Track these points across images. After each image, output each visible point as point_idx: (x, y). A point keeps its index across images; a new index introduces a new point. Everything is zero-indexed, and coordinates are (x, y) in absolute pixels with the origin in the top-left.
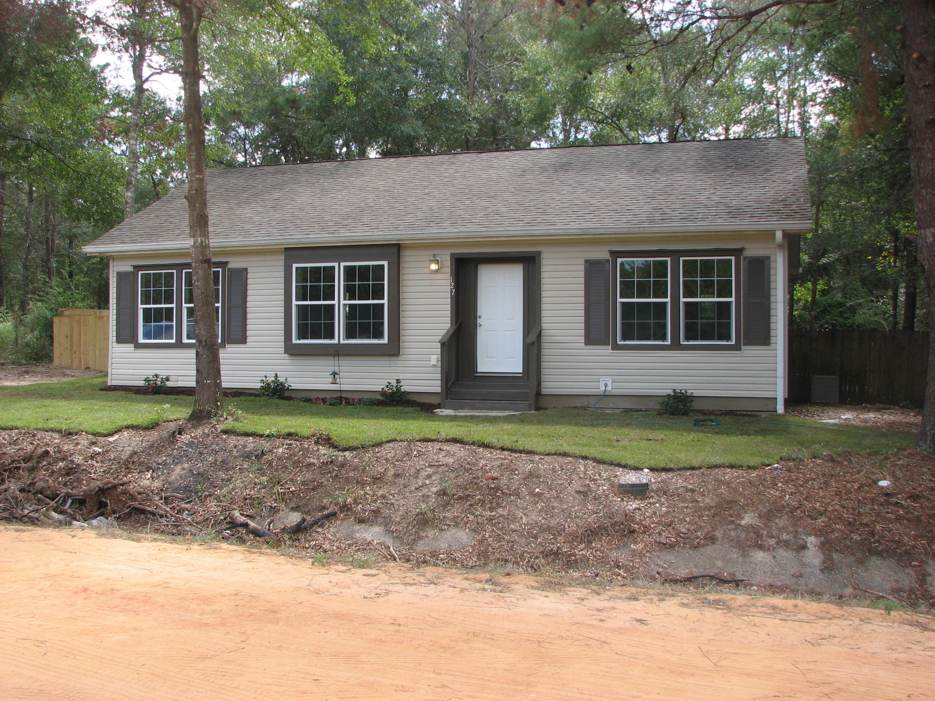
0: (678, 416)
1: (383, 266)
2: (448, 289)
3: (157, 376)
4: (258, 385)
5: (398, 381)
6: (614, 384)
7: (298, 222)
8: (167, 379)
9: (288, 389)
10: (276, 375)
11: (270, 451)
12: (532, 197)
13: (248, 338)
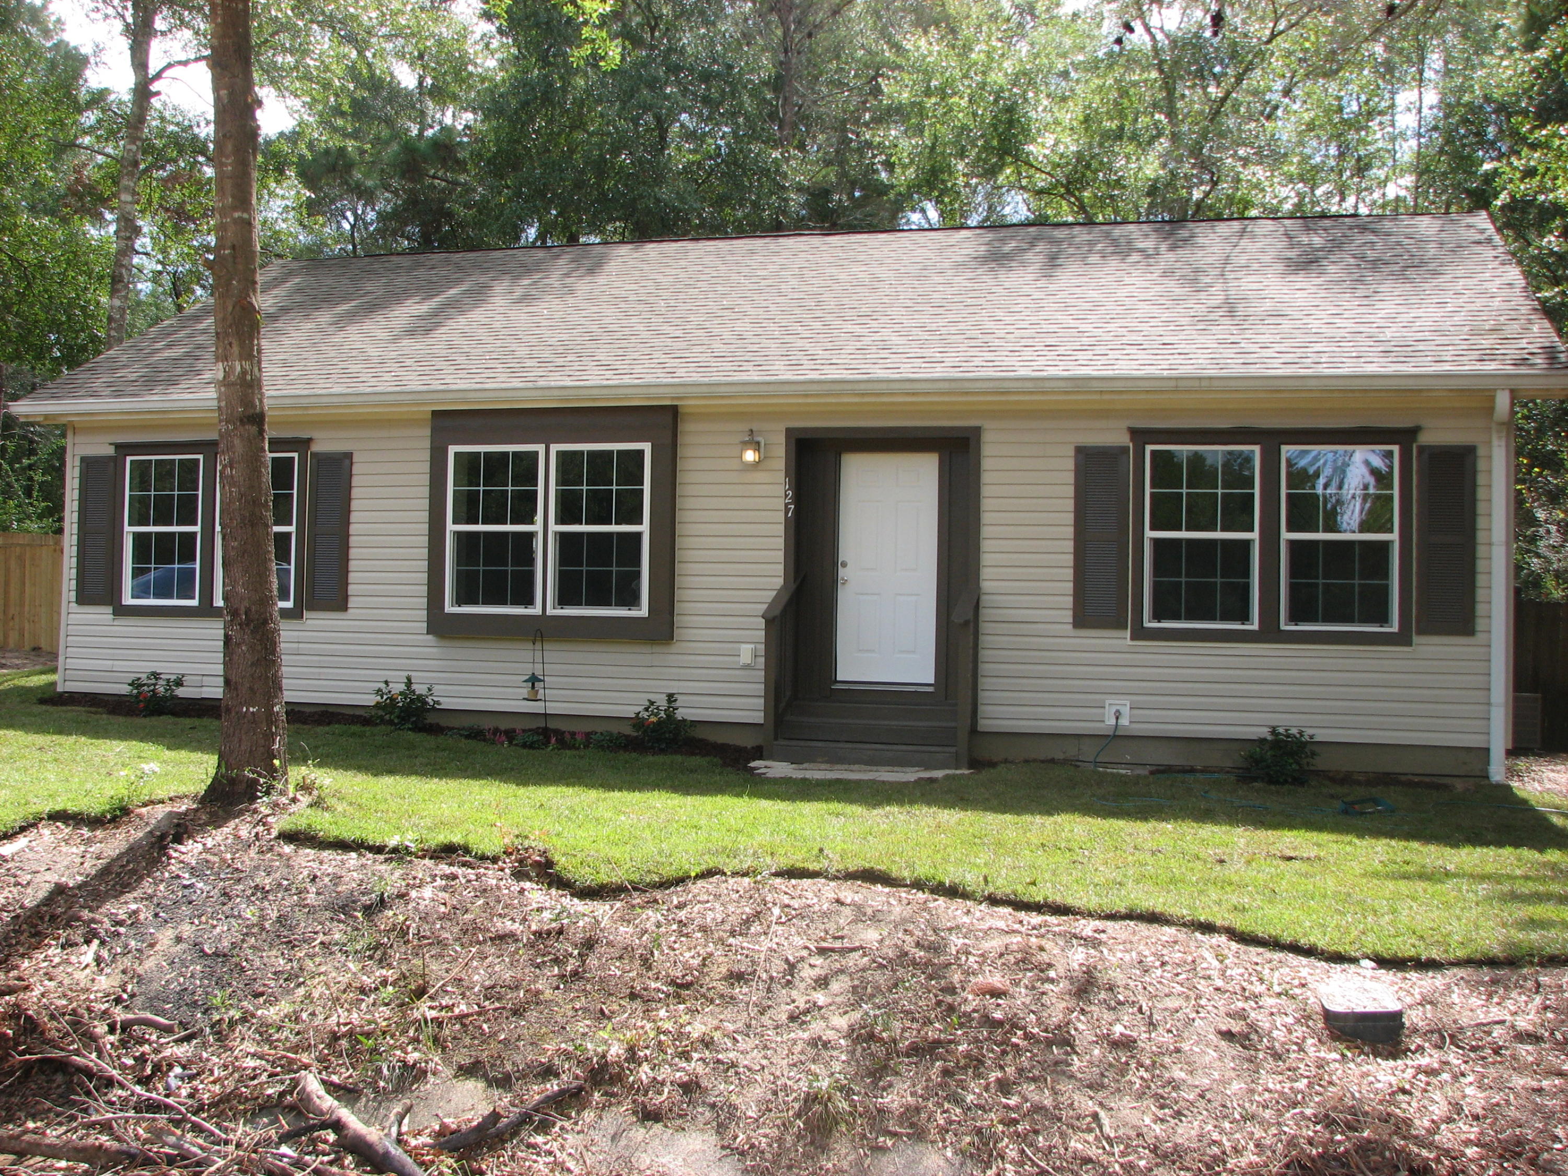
0: (1286, 787)
1: (641, 453)
2: (780, 504)
3: (156, 675)
4: (371, 700)
5: (671, 698)
6: (1136, 712)
7: (461, 359)
8: (179, 683)
9: (433, 708)
10: (409, 679)
11: (401, 896)
12: (951, 317)
13: (351, 599)
